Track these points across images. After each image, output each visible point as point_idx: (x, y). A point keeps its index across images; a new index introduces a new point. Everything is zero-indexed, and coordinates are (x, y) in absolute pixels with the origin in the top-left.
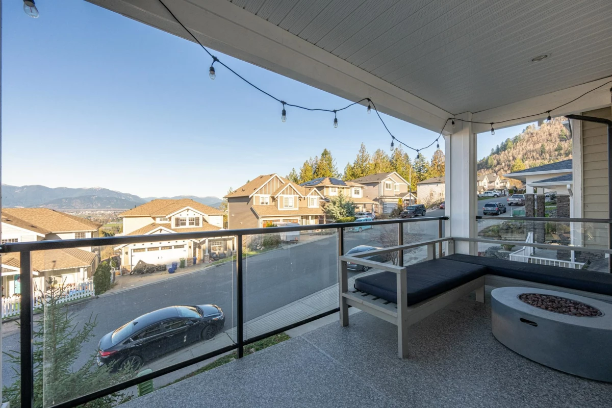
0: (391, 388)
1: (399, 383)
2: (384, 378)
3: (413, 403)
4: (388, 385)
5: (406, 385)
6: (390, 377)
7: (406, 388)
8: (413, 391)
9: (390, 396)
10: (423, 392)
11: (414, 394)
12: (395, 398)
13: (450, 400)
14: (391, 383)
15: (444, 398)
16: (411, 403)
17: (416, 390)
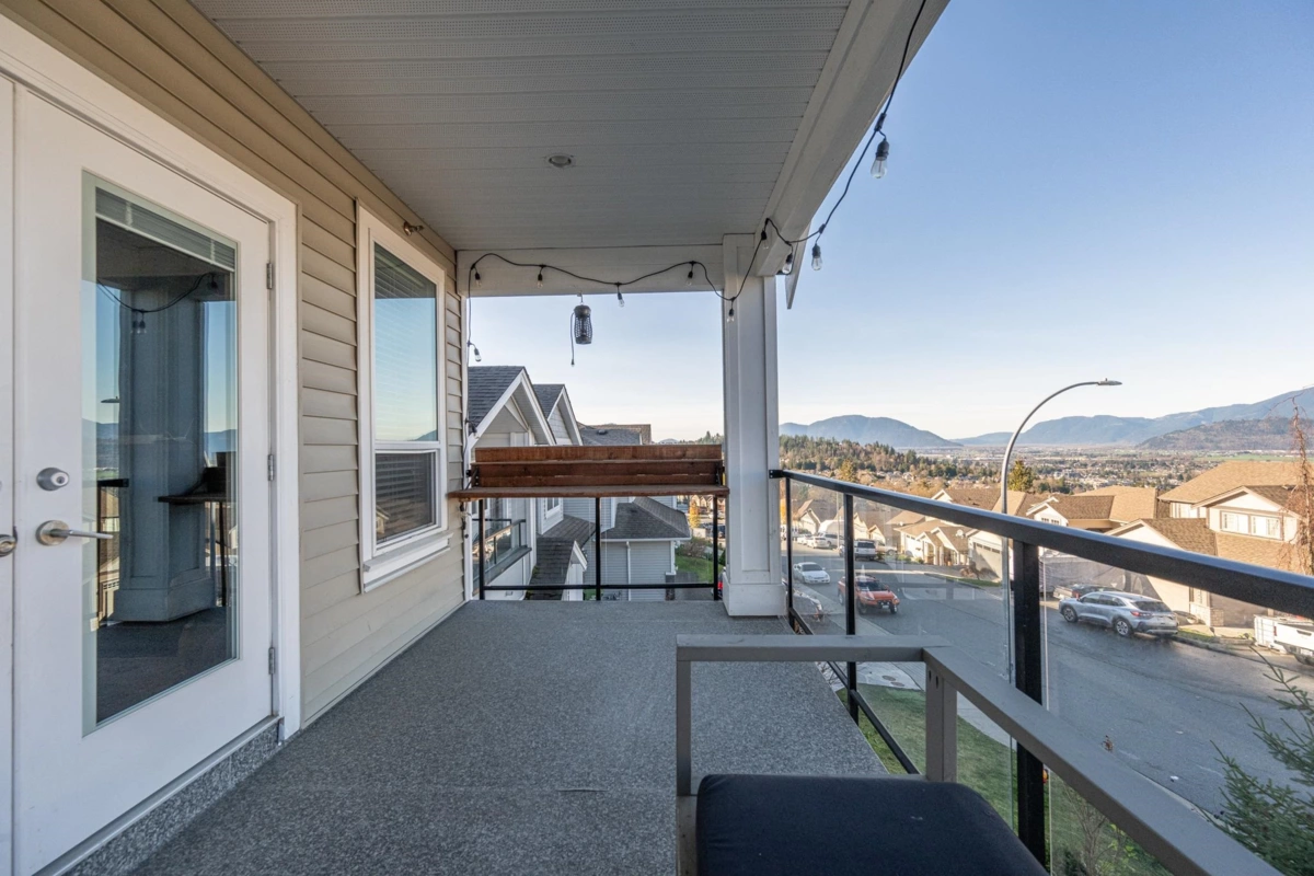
0: (635, 811)
1: (631, 828)
2: (662, 821)
3: (589, 810)
4: (644, 813)
5: (618, 833)
6: (654, 830)
7: (615, 827)
8: (600, 830)
9: (625, 797)
10: (585, 841)
11: (596, 828)
12: (617, 800)
13: (535, 859)
14: (643, 820)
15: (545, 855)
16: (591, 807)
17: (596, 837)
